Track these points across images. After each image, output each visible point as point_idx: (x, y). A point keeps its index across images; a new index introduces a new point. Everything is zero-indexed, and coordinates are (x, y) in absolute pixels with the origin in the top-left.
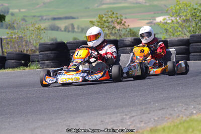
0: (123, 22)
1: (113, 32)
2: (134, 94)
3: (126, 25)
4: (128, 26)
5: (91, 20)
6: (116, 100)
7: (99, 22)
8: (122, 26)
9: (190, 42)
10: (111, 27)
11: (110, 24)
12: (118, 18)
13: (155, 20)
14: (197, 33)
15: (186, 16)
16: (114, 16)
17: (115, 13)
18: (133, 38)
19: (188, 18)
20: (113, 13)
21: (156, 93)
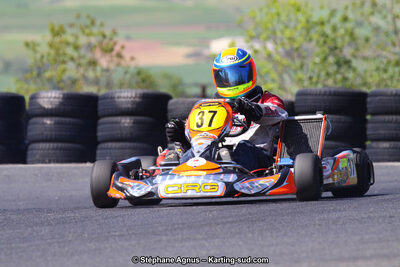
0: (117, 48)
1: (91, 74)
2: (126, 244)
3: (127, 55)
4: (132, 59)
5: (30, 37)
6: (76, 257)
7: (51, 45)
8: (116, 59)
9: (297, 110)
10: (84, 61)
11: (83, 52)
12: (104, 36)
13: (208, 46)
14: (320, 86)
15: (291, 39)
16: (95, 30)
17: (98, 22)
18: (140, 91)
19: (296, 45)
20: (93, 23)
21: (187, 244)
